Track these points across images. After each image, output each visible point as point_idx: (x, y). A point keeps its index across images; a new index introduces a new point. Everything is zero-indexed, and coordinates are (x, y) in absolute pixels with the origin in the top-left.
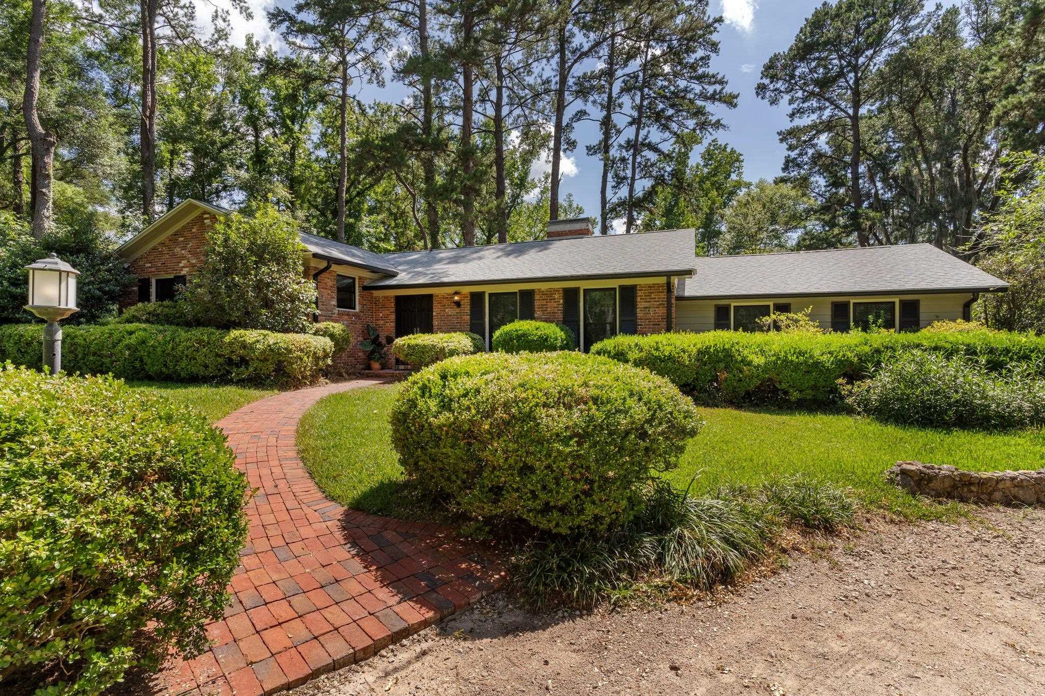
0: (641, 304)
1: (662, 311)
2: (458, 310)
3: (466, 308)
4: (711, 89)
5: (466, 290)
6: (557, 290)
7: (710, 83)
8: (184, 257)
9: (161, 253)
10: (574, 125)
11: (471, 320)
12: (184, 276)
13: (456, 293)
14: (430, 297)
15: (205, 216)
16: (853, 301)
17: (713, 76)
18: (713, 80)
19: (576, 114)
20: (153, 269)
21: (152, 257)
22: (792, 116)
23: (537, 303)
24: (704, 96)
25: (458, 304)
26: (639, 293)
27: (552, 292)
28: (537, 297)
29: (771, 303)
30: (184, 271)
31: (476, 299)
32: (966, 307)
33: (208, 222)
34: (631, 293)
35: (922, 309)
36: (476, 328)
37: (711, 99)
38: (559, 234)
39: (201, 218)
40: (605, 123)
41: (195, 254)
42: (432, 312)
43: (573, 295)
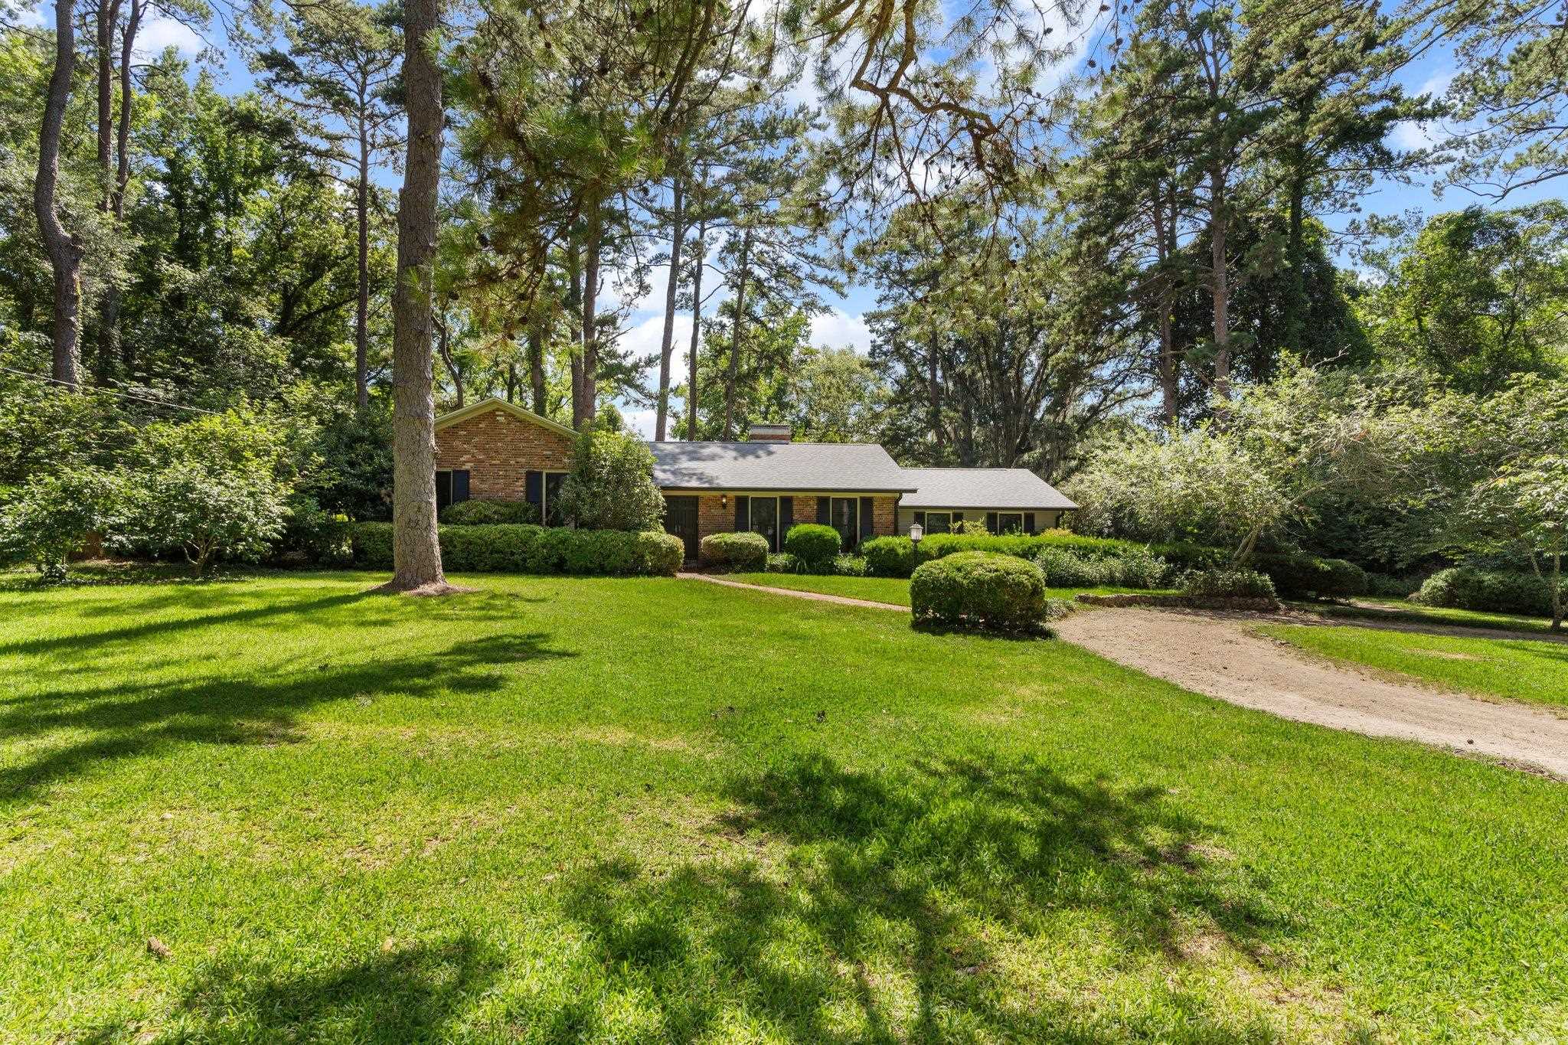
0: (876, 512)
1: (891, 517)
2: (723, 511)
3: (732, 509)
5: (731, 494)
6: (811, 498)
7: (819, 265)
8: (466, 452)
11: (735, 520)
12: (467, 472)
13: (724, 496)
14: (697, 498)
15: (497, 413)
16: (1000, 512)
22: (880, 301)
23: (795, 508)
24: (812, 277)
25: (724, 506)
26: (875, 503)
27: (807, 499)
28: (796, 503)
29: (951, 512)
30: (467, 466)
31: (741, 502)
32: (1058, 519)
33: (501, 419)
34: (867, 503)
35: (1036, 519)
36: (740, 526)
37: (823, 282)
38: (763, 437)
39: (492, 414)
40: (696, 275)
41: (482, 449)
42: (697, 511)
43: (823, 502)
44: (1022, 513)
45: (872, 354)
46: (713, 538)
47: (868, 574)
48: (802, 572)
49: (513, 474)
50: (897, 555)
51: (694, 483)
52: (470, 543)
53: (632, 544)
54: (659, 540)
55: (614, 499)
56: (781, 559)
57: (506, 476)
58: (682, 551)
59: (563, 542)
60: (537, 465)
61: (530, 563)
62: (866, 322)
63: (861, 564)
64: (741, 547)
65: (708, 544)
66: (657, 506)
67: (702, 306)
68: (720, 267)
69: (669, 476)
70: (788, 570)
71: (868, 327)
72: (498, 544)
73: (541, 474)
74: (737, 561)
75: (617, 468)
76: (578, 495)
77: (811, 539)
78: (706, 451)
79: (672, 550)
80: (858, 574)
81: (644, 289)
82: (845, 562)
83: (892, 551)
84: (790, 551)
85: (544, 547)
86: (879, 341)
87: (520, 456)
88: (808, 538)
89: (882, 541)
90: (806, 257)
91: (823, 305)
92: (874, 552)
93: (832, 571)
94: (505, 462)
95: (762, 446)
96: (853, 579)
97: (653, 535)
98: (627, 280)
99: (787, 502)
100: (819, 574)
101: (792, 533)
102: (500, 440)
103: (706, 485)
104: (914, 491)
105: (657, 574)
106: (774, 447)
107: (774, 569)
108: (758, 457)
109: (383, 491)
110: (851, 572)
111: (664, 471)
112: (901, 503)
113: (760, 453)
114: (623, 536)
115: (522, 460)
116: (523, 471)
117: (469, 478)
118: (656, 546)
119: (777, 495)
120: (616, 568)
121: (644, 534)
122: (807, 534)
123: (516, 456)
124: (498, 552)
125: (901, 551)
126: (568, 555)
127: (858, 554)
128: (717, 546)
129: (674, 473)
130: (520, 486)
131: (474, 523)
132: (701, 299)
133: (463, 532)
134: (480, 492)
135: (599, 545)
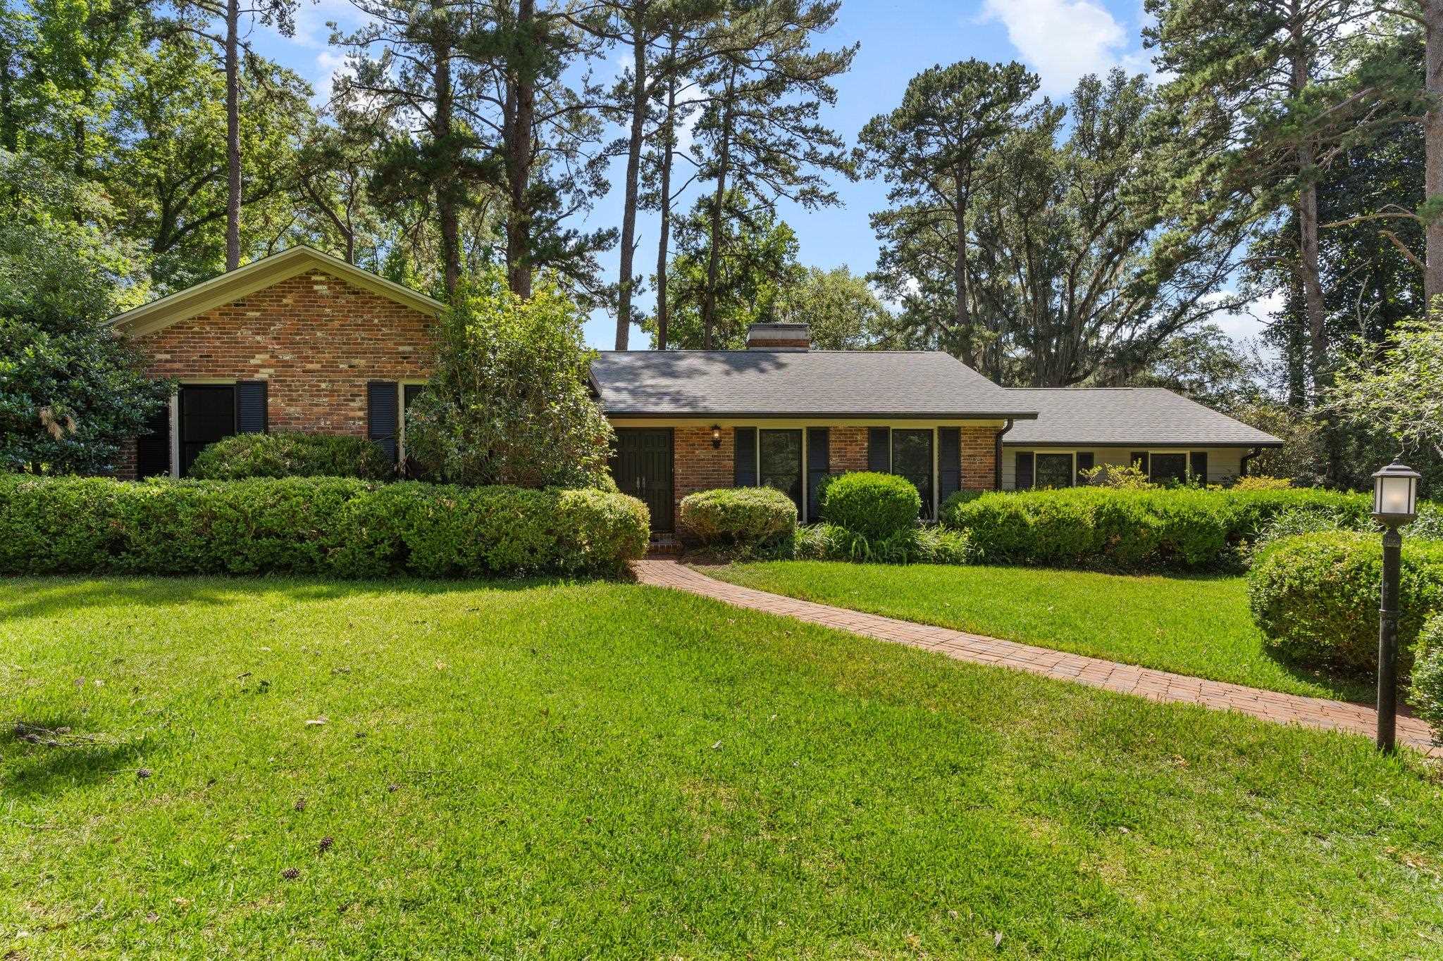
0: (965, 452)
1: (990, 460)
2: (715, 452)
3: (729, 449)
4: (824, 150)
5: (728, 424)
6: (860, 430)
7: (822, 141)
8: (262, 349)
9: (202, 336)
10: (610, 159)
11: (736, 467)
12: (264, 384)
13: (716, 428)
14: (671, 431)
15: (314, 278)
16: (1151, 451)
17: (828, 134)
18: (826, 138)
19: (615, 144)
20: (177, 366)
21: (175, 342)
22: (892, 197)
23: (832, 446)
24: (812, 157)
25: (716, 444)
26: (963, 438)
27: (853, 431)
28: (832, 438)
29: (1074, 452)
30: (263, 375)
31: (744, 437)
32: (1244, 461)
33: (322, 289)
34: (951, 437)
35: (1210, 462)
36: (742, 479)
37: (825, 162)
38: (768, 343)
39: (305, 281)
40: (664, 166)
41: (291, 345)
42: (672, 454)
43: (878, 436)
44: (1187, 452)
45: (881, 263)
46: (699, 498)
47: (974, 561)
48: (860, 559)
49: (345, 388)
50: (1024, 525)
51: (666, 407)
52: (214, 517)
53: (548, 517)
54: (599, 506)
55: (511, 426)
56: (822, 534)
57: (332, 392)
58: (645, 525)
59: (402, 512)
60: (387, 371)
61: (336, 557)
62: (873, 226)
63: (957, 542)
64: (749, 513)
65: (693, 508)
66: (599, 440)
67: (672, 203)
68: (694, 158)
69: (625, 396)
70: (832, 554)
71: (874, 232)
72: (267, 520)
73: (394, 386)
74: (743, 537)
75: (519, 366)
76: (442, 420)
77: (873, 499)
78: (683, 364)
79: (626, 524)
80: (956, 561)
81: (601, 187)
82: (930, 539)
83: (1015, 517)
84: (836, 521)
85: (363, 522)
86: (891, 247)
87: (357, 354)
88: (868, 497)
89: (992, 500)
90: (804, 131)
91: (826, 193)
92: (982, 520)
93: (912, 555)
94: (330, 367)
95: (767, 357)
96: (948, 569)
97: (589, 496)
98: (579, 172)
99: (819, 437)
100: (891, 561)
101: (835, 488)
102: (321, 327)
103: (686, 410)
104: (1033, 416)
105: (596, 576)
106: (784, 357)
107: (808, 552)
108: (762, 371)
109: (46, 413)
110: (943, 558)
111: (617, 390)
112: (1006, 438)
113: (765, 365)
114: (526, 497)
115: (361, 362)
116: (362, 381)
117: (266, 396)
118: (595, 518)
119: (802, 425)
120: (513, 566)
121: (569, 495)
122: (865, 489)
123: (349, 354)
124: (269, 533)
125: (1030, 519)
126: (413, 541)
127: (953, 525)
128: (707, 512)
129: (633, 392)
130: (358, 408)
131: (239, 476)
132: (671, 194)
133: (201, 493)
134: (287, 420)
135: (474, 516)
